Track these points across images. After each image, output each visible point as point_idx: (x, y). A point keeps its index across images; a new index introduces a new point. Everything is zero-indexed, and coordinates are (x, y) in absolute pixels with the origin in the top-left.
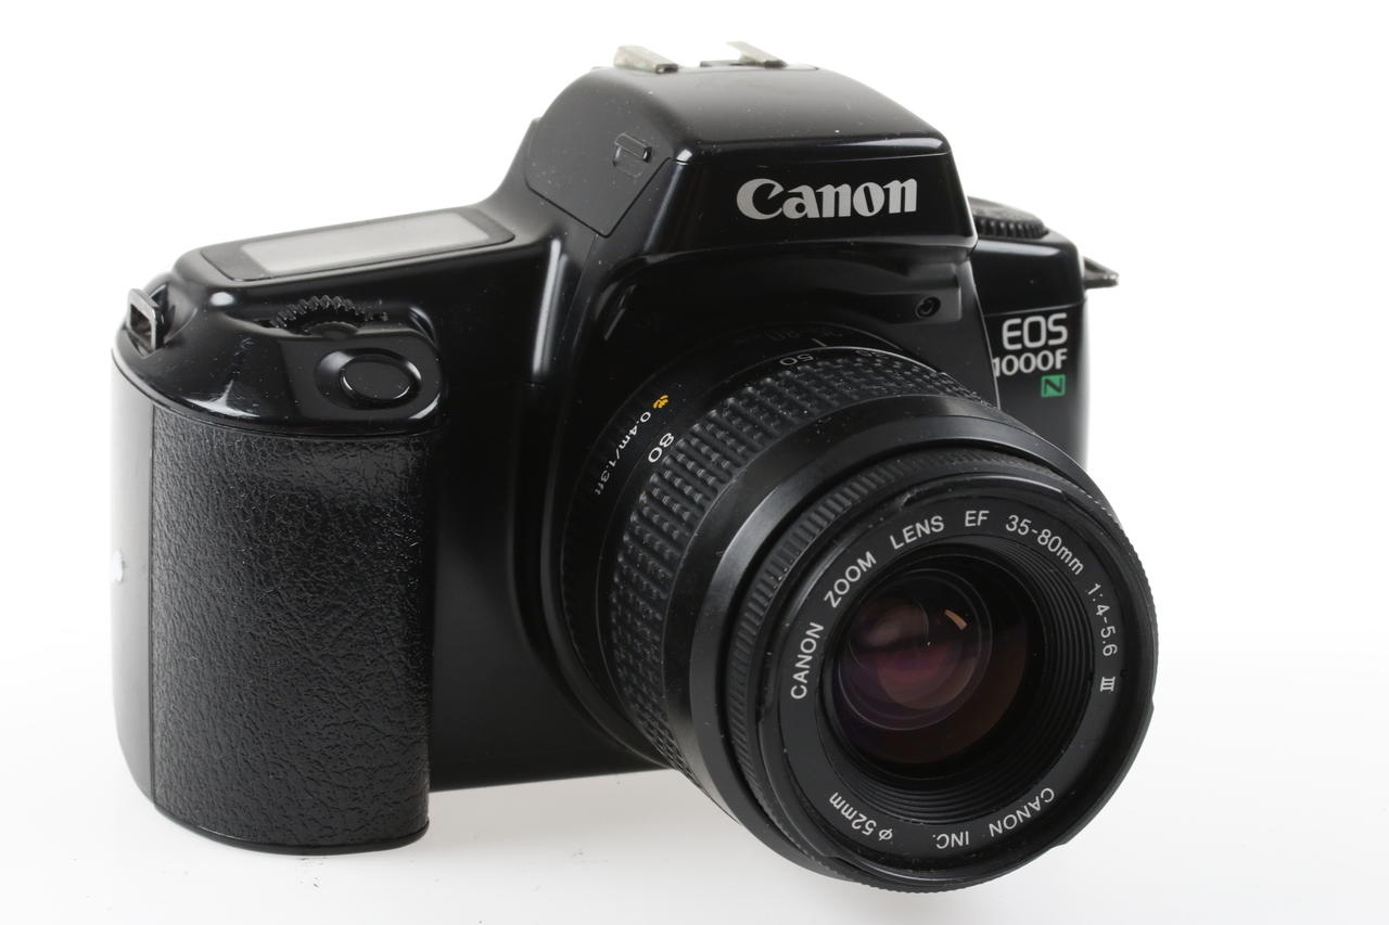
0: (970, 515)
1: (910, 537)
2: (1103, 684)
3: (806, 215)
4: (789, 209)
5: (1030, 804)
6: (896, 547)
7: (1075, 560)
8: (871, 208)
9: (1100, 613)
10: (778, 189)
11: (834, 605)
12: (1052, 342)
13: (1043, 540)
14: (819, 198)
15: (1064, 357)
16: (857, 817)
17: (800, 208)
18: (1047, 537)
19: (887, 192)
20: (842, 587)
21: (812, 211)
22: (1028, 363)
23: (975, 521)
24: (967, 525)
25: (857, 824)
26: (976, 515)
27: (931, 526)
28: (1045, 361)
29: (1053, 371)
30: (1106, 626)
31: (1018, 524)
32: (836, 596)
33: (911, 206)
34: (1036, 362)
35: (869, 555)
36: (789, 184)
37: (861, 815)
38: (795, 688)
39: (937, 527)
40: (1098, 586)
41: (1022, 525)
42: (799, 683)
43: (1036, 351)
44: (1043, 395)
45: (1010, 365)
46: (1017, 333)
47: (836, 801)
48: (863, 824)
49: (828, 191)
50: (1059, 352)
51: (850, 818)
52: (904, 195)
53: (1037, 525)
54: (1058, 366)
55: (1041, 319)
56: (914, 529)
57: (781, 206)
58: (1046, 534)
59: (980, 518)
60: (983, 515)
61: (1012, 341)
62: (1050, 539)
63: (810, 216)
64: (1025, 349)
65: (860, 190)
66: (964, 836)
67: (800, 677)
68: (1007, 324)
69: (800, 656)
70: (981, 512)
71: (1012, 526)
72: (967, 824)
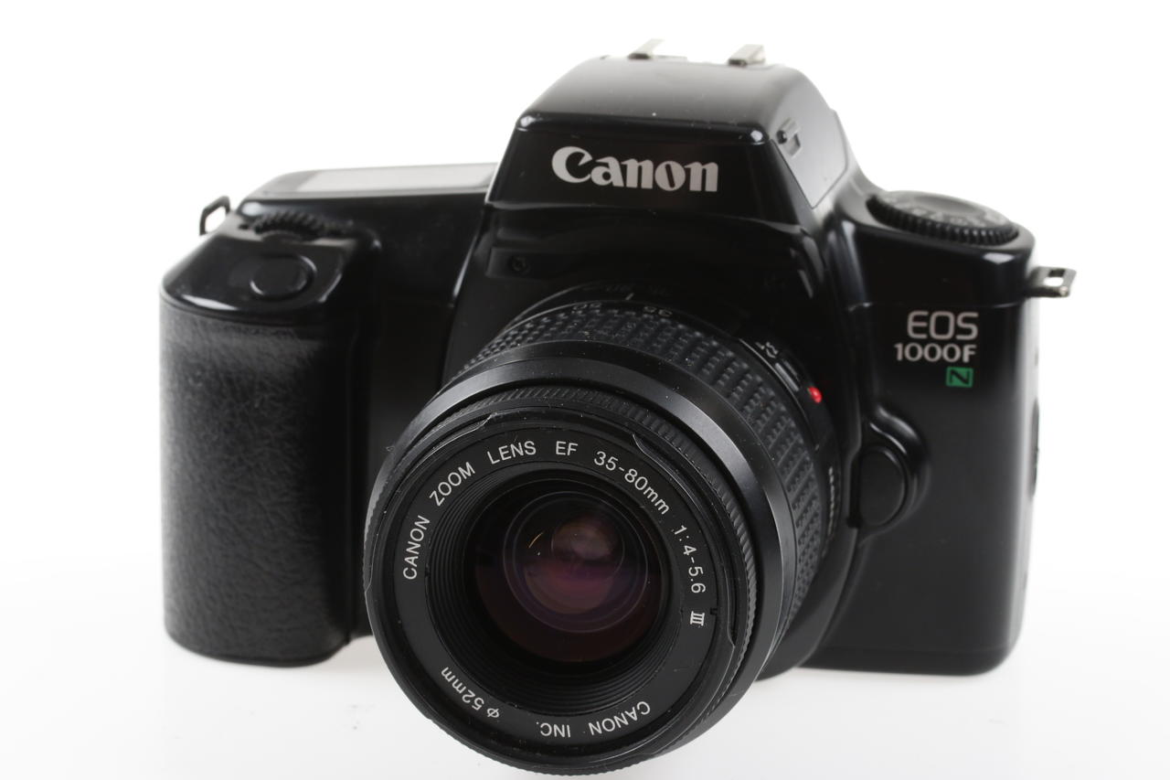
0: (560, 445)
1: (505, 456)
2: (692, 618)
3: (611, 183)
4: (597, 176)
5: (626, 712)
6: (493, 462)
7: (661, 501)
8: (672, 184)
9: (687, 552)
10: (587, 158)
11: (439, 504)
12: (960, 337)
13: (630, 478)
14: (624, 170)
15: (973, 353)
16: (466, 692)
17: (607, 176)
18: (633, 476)
19: (688, 172)
20: (445, 489)
21: (617, 180)
22: (932, 352)
23: (566, 451)
24: (558, 453)
25: (467, 699)
26: (566, 446)
27: (524, 449)
28: (952, 353)
29: (960, 363)
30: (693, 565)
31: (606, 460)
32: (440, 497)
33: (712, 186)
34: (942, 353)
35: (468, 465)
36: (597, 154)
37: (470, 691)
38: (406, 569)
39: (531, 451)
40: (684, 529)
41: (609, 461)
42: (411, 566)
43: (942, 343)
44: (948, 383)
45: (914, 351)
46: (923, 324)
47: (447, 674)
48: (472, 699)
49: (632, 164)
50: (966, 348)
51: (461, 692)
52: (704, 176)
53: (626, 462)
54: (966, 359)
55: (951, 316)
56: (509, 449)
57: (590, 172)
58: (633, 473)
59: (570, 449)
60: (572, 447)
61: (916, 330)
62: (636, 478)
63: (615, 184)
64: (930, 340)
65: (662, 168)
66: (566, 729)
67: (410, 560)
68: (912, 315)
69: (410, 543)
70: (570, 444)
71: (600, 461)
72: (568, 719)
